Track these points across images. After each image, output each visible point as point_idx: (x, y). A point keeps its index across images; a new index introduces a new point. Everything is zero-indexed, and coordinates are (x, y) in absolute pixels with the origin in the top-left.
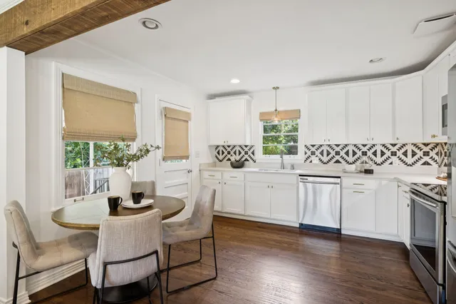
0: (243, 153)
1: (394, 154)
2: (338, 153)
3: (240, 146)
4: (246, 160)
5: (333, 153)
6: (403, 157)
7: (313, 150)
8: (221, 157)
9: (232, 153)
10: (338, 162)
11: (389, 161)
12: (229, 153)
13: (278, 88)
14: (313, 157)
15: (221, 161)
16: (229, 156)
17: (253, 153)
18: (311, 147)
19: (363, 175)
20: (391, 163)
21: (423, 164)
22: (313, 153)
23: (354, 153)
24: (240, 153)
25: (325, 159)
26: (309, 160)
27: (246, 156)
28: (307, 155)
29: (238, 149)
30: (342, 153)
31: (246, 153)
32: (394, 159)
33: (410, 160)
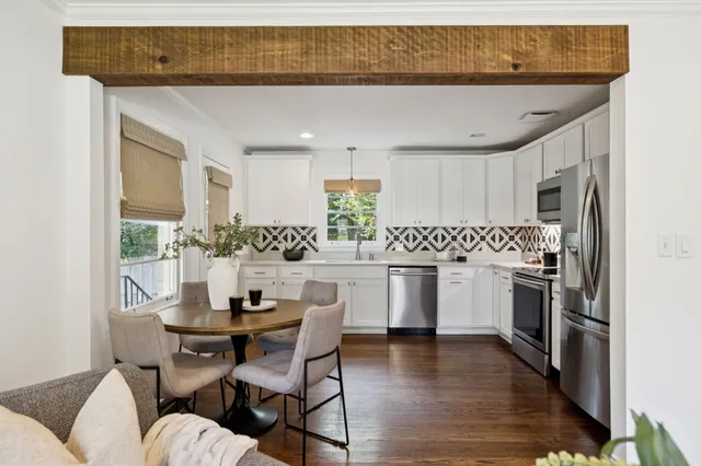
0: (298, 238)
1: (483, 238)
2: (425, 238)
3: (294, 228)
4: (304, 248)
5: (420, 238)
6: (492, 242)
7: (396, 234)
8: (261, 245)
9: (280, 238)
10: (425, 249)
11: (478, 247)
12: (275, 238)
13: (354, 149)
14: (396, 244)
15: (261, 251)
16: (275, 243)
17: (314, 239)
18: (394, 231)
19: (456, 263)
20: (480, 249)
21: (509, 249)
22: (396, 238)
23: (444, 238)
24: (293, 238)
25: (411, 245)
26: (392, 247)
27: (304, 243)
28: (389, 241)
29: (290, 232)
30: (431, 238)
31: (304, 238)
32: (483, 244)
33: (497, 245)
